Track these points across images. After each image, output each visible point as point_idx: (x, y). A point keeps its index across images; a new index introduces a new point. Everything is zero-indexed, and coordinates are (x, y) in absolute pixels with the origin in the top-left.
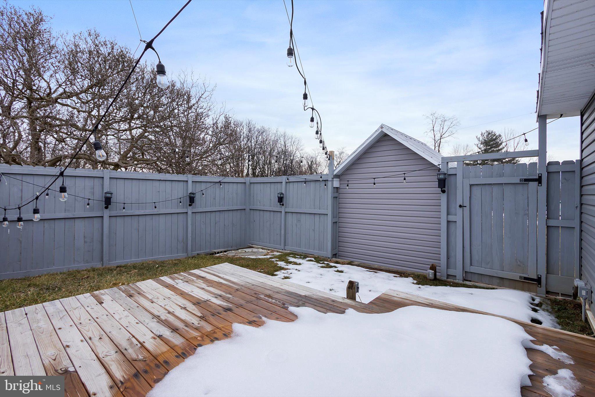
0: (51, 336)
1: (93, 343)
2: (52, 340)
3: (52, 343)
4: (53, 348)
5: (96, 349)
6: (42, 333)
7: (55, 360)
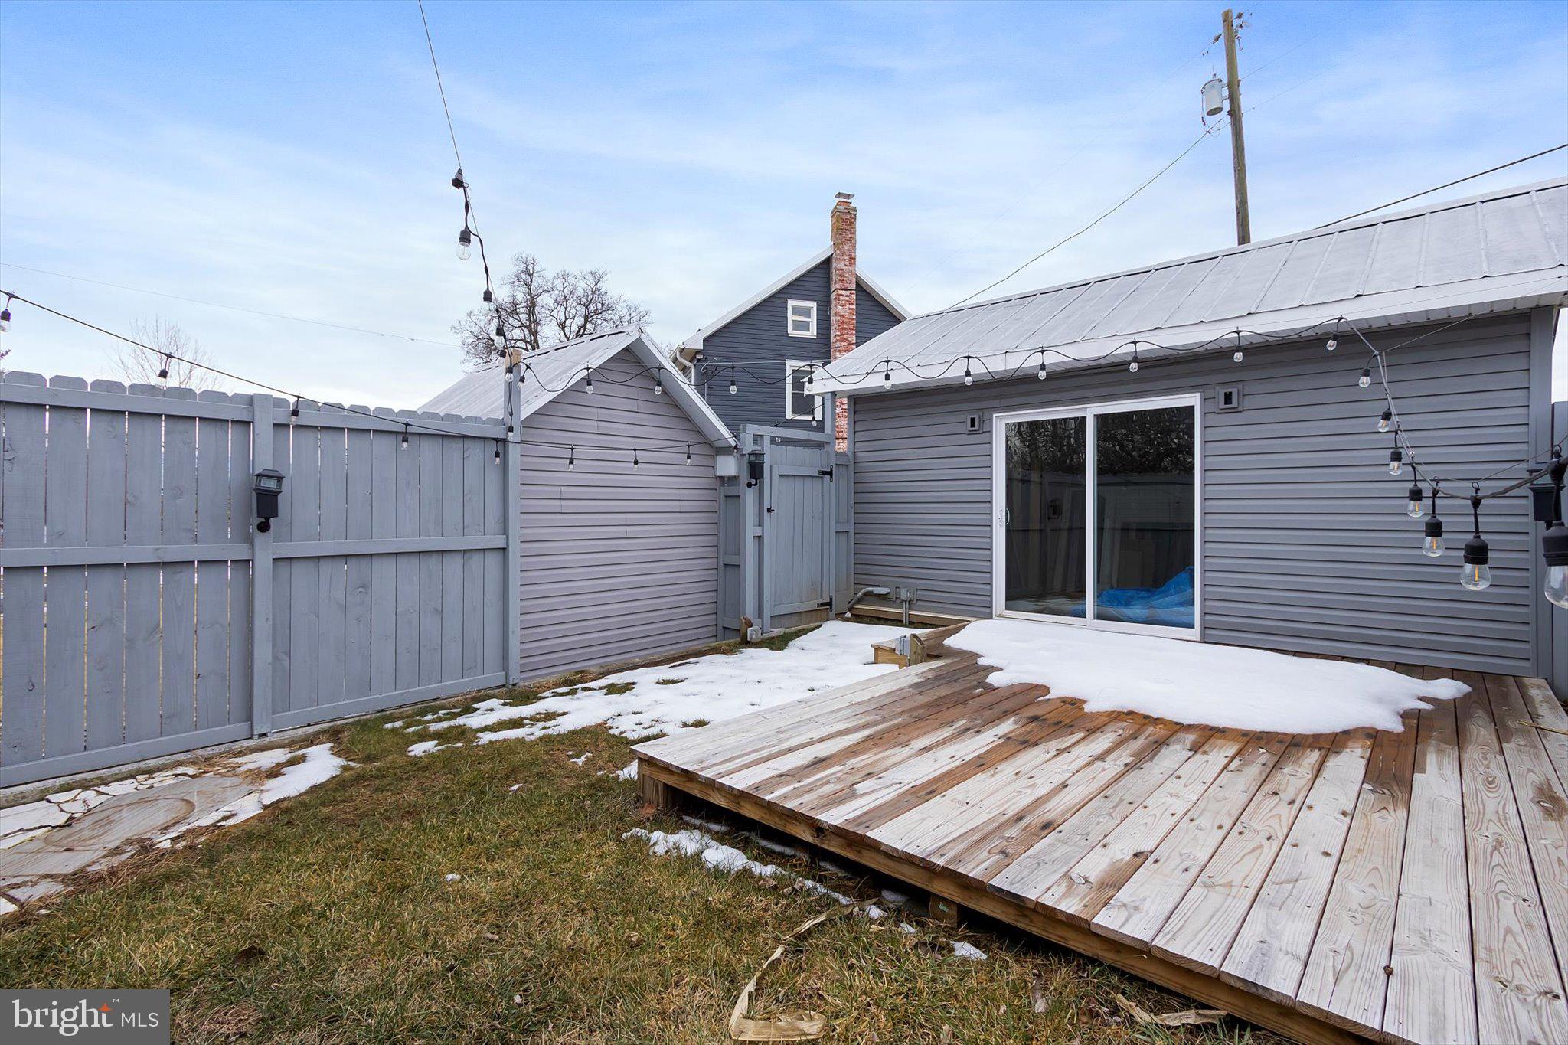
0: (1360, 851)
1: (1297, 795)
2: (1363, 841)
3: (1370, 835)
4: (1373, 827)
5: (1304, 786)
6: (1377, 868)
7: (1385, 808)
